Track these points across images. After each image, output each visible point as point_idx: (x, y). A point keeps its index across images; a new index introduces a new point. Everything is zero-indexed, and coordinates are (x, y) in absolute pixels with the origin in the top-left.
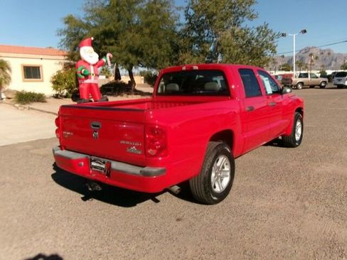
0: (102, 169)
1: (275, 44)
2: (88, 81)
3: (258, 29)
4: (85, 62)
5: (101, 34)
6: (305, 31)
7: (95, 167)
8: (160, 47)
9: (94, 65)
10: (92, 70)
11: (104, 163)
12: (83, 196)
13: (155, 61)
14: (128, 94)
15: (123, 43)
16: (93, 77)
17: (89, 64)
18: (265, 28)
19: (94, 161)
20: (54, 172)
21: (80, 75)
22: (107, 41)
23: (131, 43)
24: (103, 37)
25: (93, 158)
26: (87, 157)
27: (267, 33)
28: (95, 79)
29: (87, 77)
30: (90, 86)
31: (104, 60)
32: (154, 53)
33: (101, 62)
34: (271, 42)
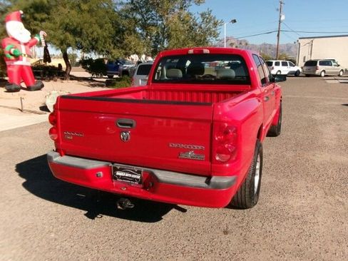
0: (134, 180)
1: (218, 32)
2: (18, 63)
3: (202, 15)
4: (14, 39)
5: (31, 8)
6: (235, 21)
7: (122, 178)
8: (101, 27)
9: (25, 44)
10: (23, 50)
11: (139, 172)
12: (86, 212)
13: (96, 42)
14: (63, 79)
15: (58, 19)
16: (25, 58)
17: (19, 43)
18: (209, 14)
19: (121, 170)
20: (24, 180)
21: (8, 55)
22: (37, 15)
23: (67, 21)
24: (32, 10)
25: (118, 166)
26: (108, 166)
27: (210, 20)
28: (27, 61)
29: (17, 58)
30: (21, 68)
31: (37, 38)
32: (95, 33)
33: (33, 41)
34: (214, 29)
